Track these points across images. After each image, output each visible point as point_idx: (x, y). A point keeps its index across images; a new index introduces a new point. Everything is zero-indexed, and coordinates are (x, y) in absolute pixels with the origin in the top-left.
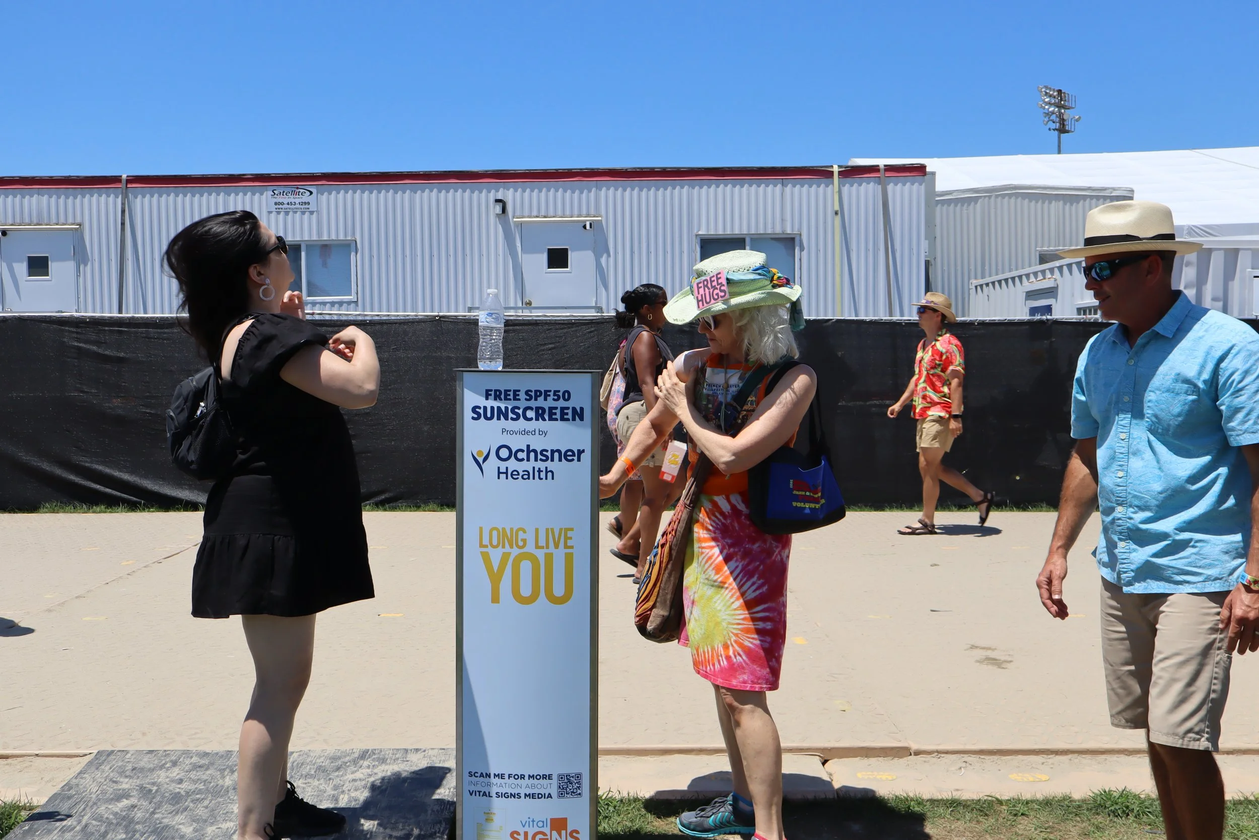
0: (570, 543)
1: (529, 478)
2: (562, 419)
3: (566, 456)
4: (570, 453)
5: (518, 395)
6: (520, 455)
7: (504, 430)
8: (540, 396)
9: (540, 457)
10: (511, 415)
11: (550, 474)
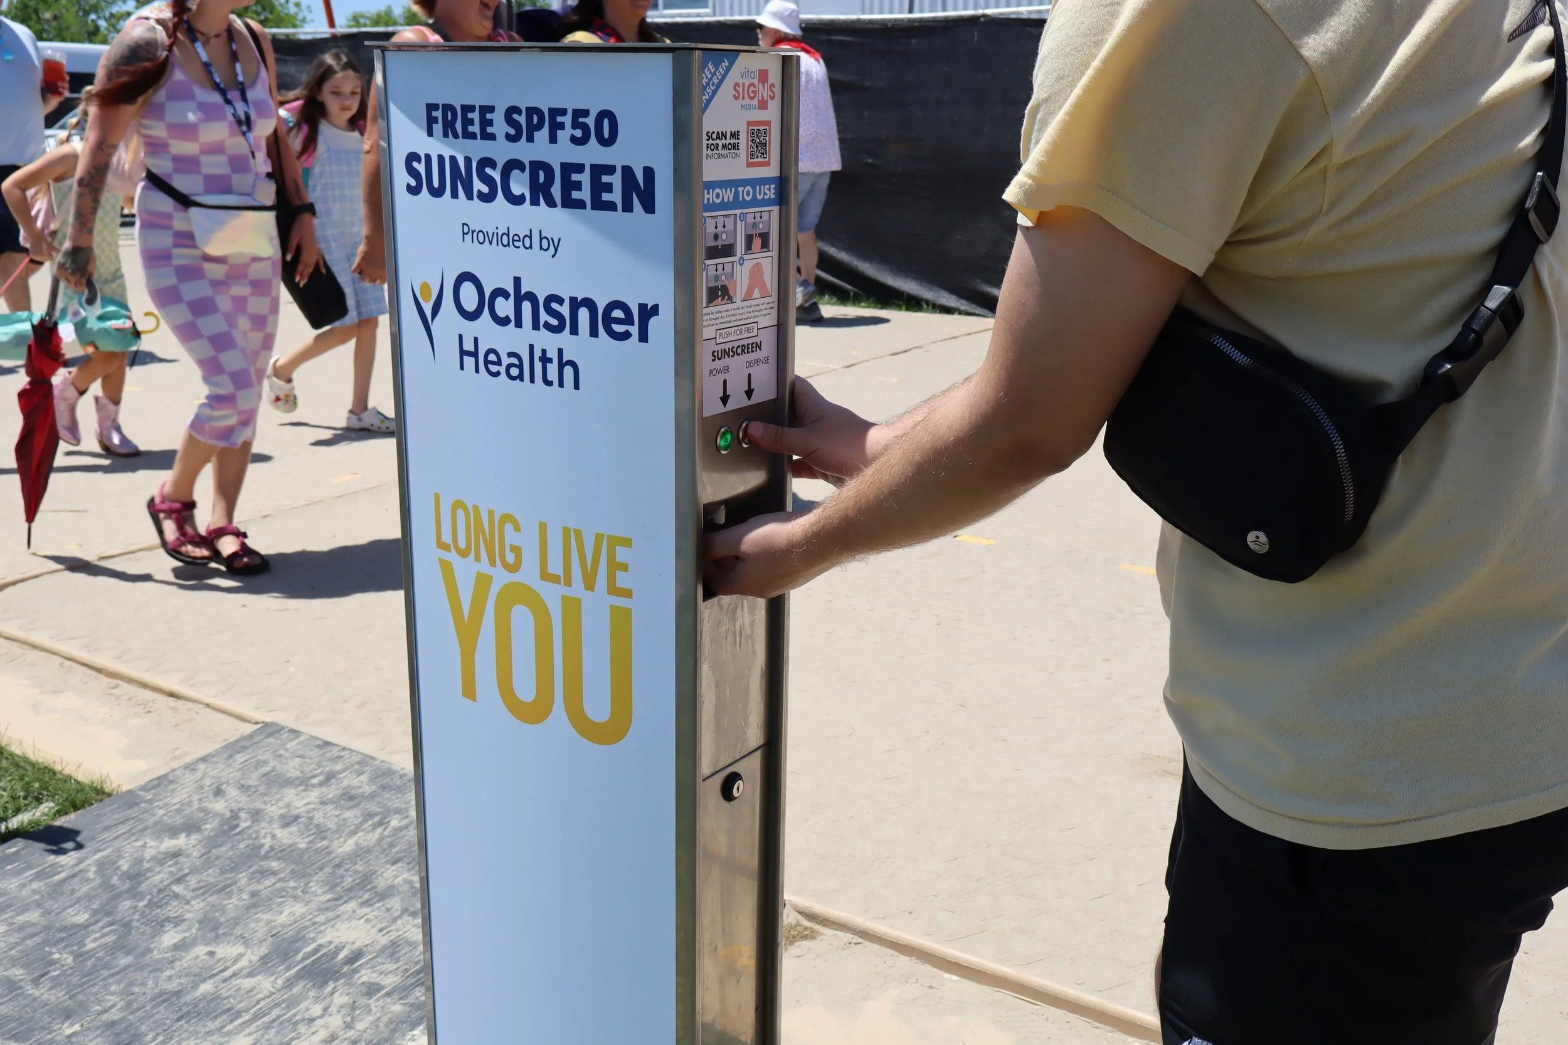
0: (622, 579)
1: (521, 377)
2: (599, 204)
3: (608, 321)
4: (618, 314)
5: (490, 123)
6: (504, 307)
7: (467, 231)
8: (539, 126)
9: (544, 317)
10: (478, 185)
11: (568, 371)
